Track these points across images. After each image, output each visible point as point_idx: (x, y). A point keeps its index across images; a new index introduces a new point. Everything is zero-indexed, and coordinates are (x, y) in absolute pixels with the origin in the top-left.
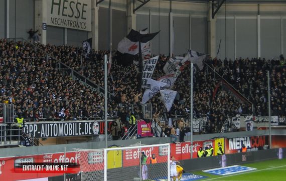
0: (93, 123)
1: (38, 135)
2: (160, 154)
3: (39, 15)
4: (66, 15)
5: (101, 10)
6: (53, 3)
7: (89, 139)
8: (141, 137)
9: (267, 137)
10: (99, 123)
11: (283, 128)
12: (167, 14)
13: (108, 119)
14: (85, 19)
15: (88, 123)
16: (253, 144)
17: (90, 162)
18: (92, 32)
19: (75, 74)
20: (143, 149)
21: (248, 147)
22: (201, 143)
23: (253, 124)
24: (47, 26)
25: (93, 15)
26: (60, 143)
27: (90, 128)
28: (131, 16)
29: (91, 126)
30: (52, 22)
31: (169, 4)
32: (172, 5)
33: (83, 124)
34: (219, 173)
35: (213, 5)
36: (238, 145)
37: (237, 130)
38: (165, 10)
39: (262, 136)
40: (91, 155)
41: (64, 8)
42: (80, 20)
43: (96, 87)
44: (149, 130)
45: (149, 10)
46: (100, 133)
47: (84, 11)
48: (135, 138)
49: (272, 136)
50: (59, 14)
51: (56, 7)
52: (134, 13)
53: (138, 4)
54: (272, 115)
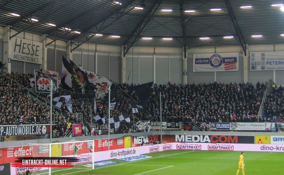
0: (42, 126)
1: (4, 134)
2: (88, 147)
3: (6, 53)
4: (25, 53)
5: (49, 50)
6: (16, 45)
7: (39, 137)
8: (75, 136)
9: (159, 136)
10: (46, 126)
11: (170, 130)
12: (93, 54)
13: (53, 123)
14: (37, 56)
15: (39, 126)
16: (150, 140)
17: (40, 152)
18: (43, 65)
19: (30, 93)
20: (76, 144)
22: (115, 140)
23: (150, 127)
24: (11, 60)
25: (43, 53)
26: (19, 140)
27: (40, 130)
28: (69, 54)
29: (41, 128)
30: (15, 57)
31: (95, 47)
32: (97, 47)
33: (35, 127)
34: (127, 160)
35: (124, 48)
36: (140, 141)
37: (139, 131)
38: (92, 51)
39: (156, 135)
40: (41, 147)
41: (23, 48)
42: (34, 57)
43: (45, 102)
44: (80, 131)
45: (82, 50)
46: (46, 133)
47: (37, 50)
48: (71, 136)
49: (163, 135)
50: (19, 52)
51: (18, 48)
52: (71, 52)
53: (74, 46)
54: (162, 121)
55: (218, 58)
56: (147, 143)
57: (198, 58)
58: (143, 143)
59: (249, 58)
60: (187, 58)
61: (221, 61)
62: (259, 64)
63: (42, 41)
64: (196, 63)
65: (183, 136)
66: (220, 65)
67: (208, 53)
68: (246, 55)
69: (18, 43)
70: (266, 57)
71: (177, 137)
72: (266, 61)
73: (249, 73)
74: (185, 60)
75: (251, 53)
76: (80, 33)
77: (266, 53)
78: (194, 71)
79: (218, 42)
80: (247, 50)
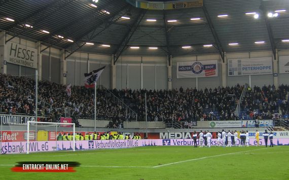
3: (2, 55)
4: (20, 57)
5: (43, 56)
6: (12, 49)
9: (145, 134)
11: (155, 129)
12: (86, 62)
14: (32, 60)
18: (38, 69)
25: (38, 58)
28: (63, 62)
29: (30, 119)
30: (10, 60)
31: (87, 56)
32: (89, 56)
35: (114, 57)
38: (84, 59)
41: (19, 52)
42: (29, 61)
45: (75, 58)
47: (32, 56)
49: (148, 133)
50: (15, 56)
51: (13, 51)
52: (65, 59)
53: (68, 54)
54: (148, 121)
55: (199, 66)
57: (181, 65)
59: (227, 65)
60: (171, 66)
61: (202, 68)
62: (236, 69)
63: (37, 48)
64: (179, 70)
65: (166, 134)
66: (201, 71)
67: (189, 61)
68: (224, 62)
69: (14, 47)
70: (242, 63)
71: (161, 134)
72: (242, 67)
73: (227, 78)
74: (170, 68)
75: (229, 60)
76: (72, 41)
77: (242, 60)
78: (178, 78)
79: (199, 51)
80: (225, 58)
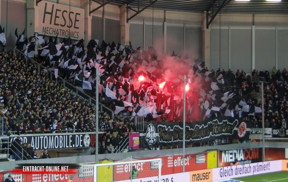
0: (84, 135)
2: (152, 168)
3: (31, 24)
4: (58, 25)
5: (94, 19)
6: (46, 13)
7: (79, 151)
9: (261, 149)
10: (90, 135)
11: (277, 141)
12: (161, 24)
13: (100, 131)
14: (78, 28)
15: (79, 135)
16: (246, 156)
21: (242, 159)
22: (194, 156)
25: (86, 24)
27: (81, 140)
28: (124, 25)
29: (82, 138)
30: (44, 31)
31: (163, 14)
32: (166, 14)
35: (208, 15)
36: (232, 158)
37: (230, 142)
38: (159, 20)
39: (256, 149)
41: (56, 17)
43: (88, 98)
45: (143, 19)
46: (90, 145)
47: (76, 20)
48: (126, 150)
49: (265, 148)
50: (50, 23)
51: (48, 16)
52: (127, 22)
53: (132, 13)
54: (265, 127)
56: (242, 160)
58: (236, 161)
63: (84, 7)
69: (49, 9)
